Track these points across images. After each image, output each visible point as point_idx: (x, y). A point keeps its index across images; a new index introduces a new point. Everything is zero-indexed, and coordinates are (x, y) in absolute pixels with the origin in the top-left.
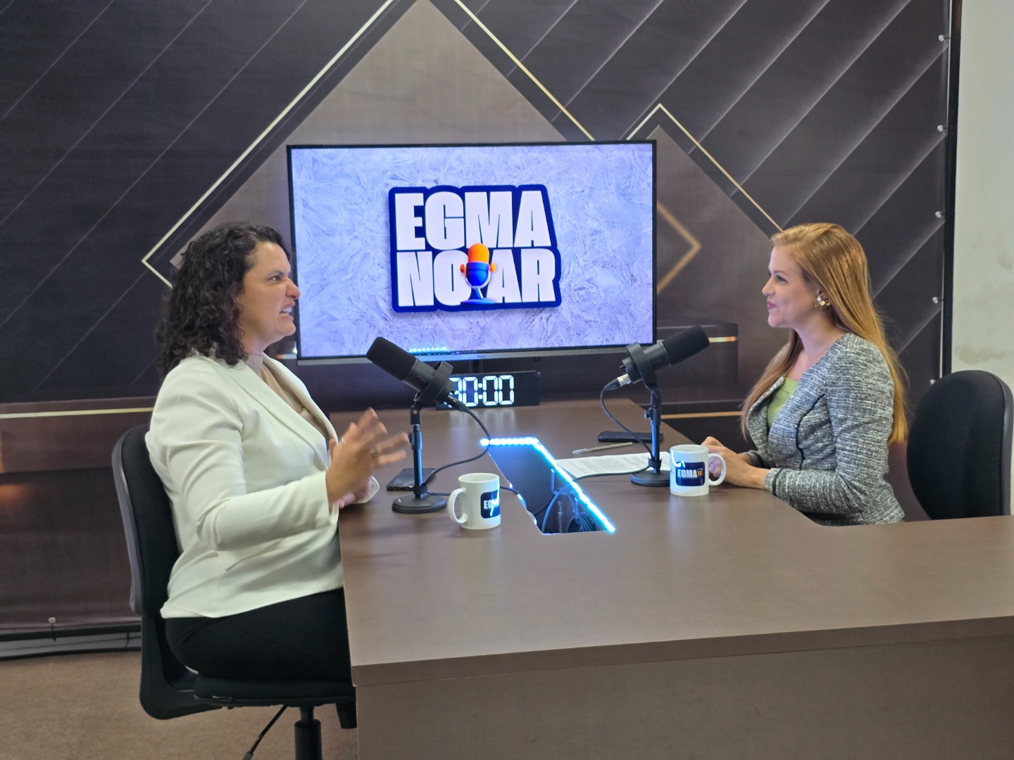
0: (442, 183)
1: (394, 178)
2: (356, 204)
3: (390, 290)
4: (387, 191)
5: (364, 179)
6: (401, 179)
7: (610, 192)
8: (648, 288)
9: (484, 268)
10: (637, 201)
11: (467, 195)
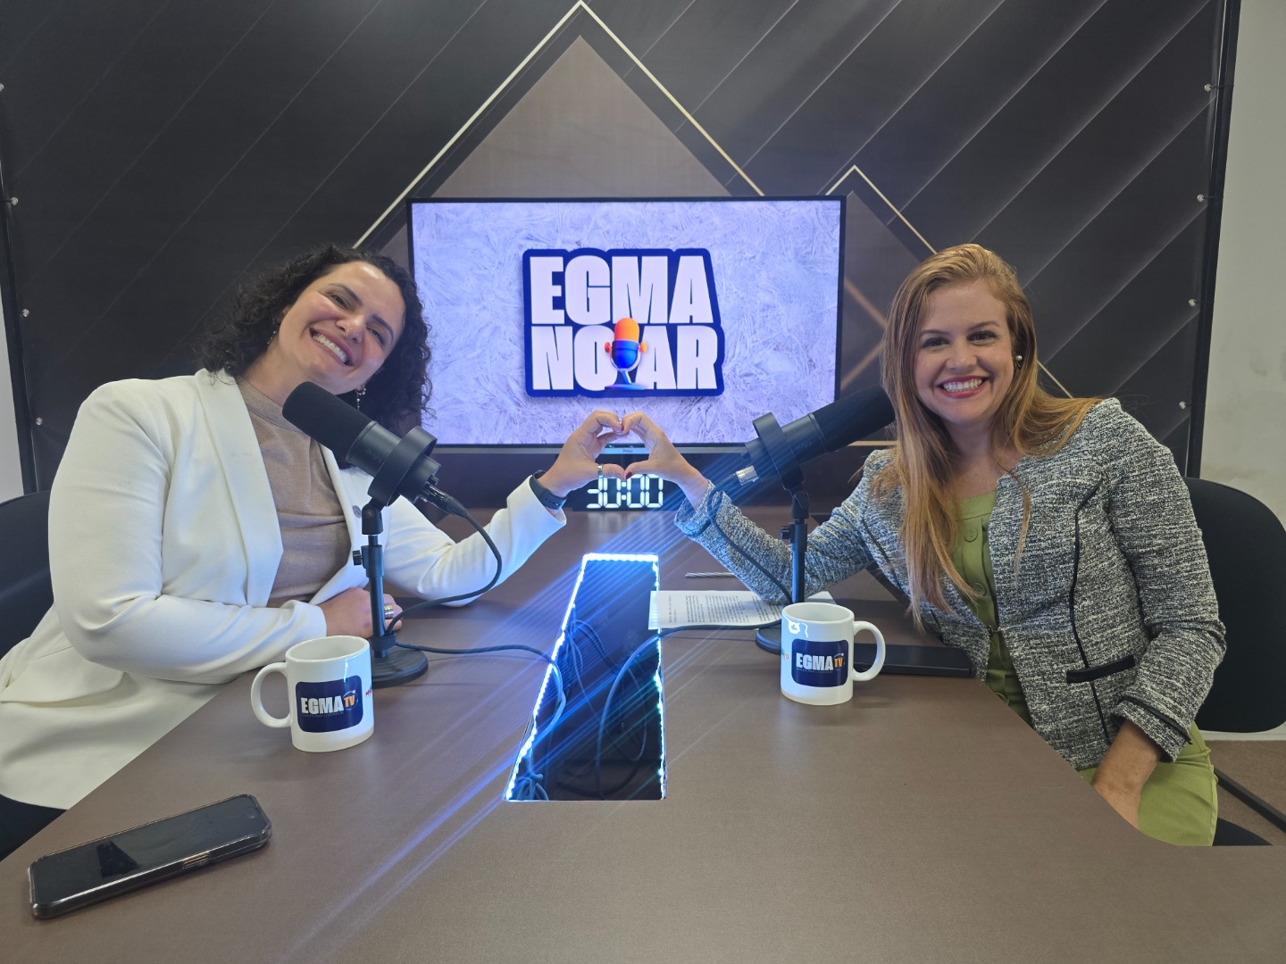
0: (586, 244)
1: (529, 238)
2: (486, 269)
3: (524, 370)
4: (521, 254)
5: (494, 238)
6: (537, 240)
7: (786, 259)
8: (830, 376)
9: (634, 348)
10: (819, 271)
11: (615, 259)
